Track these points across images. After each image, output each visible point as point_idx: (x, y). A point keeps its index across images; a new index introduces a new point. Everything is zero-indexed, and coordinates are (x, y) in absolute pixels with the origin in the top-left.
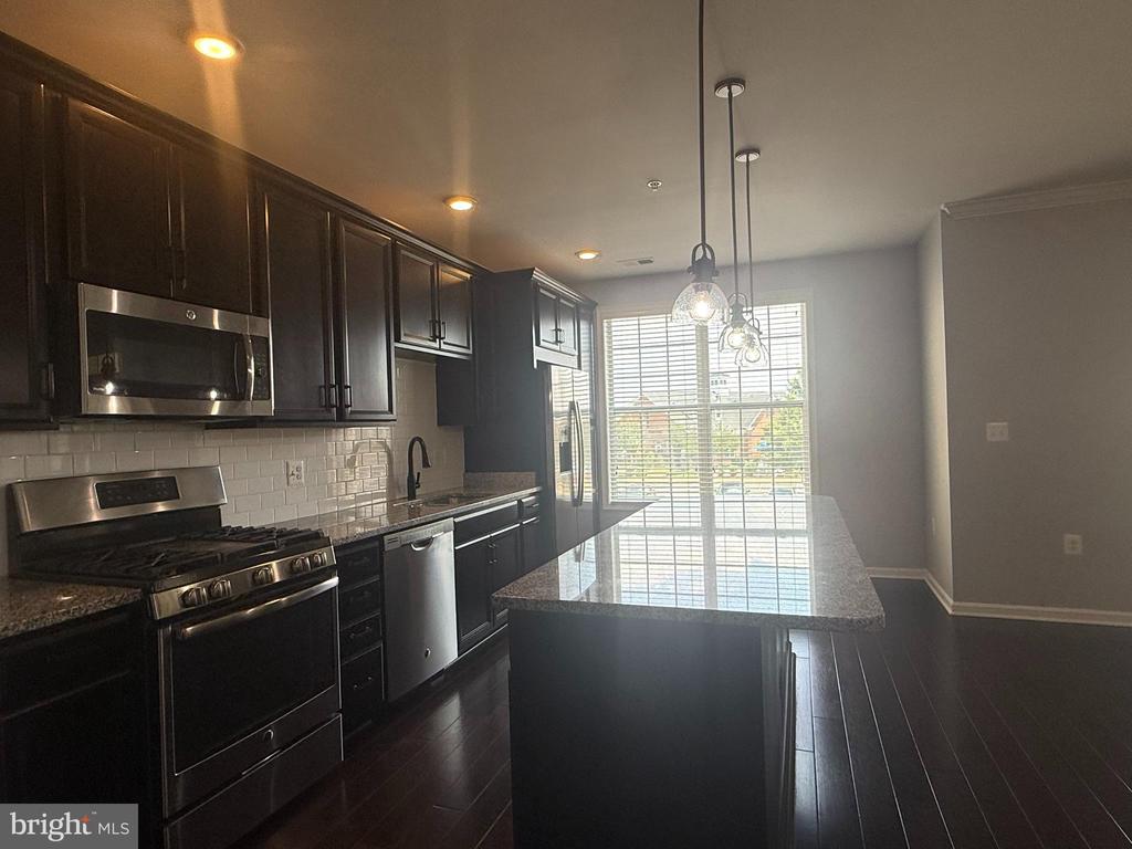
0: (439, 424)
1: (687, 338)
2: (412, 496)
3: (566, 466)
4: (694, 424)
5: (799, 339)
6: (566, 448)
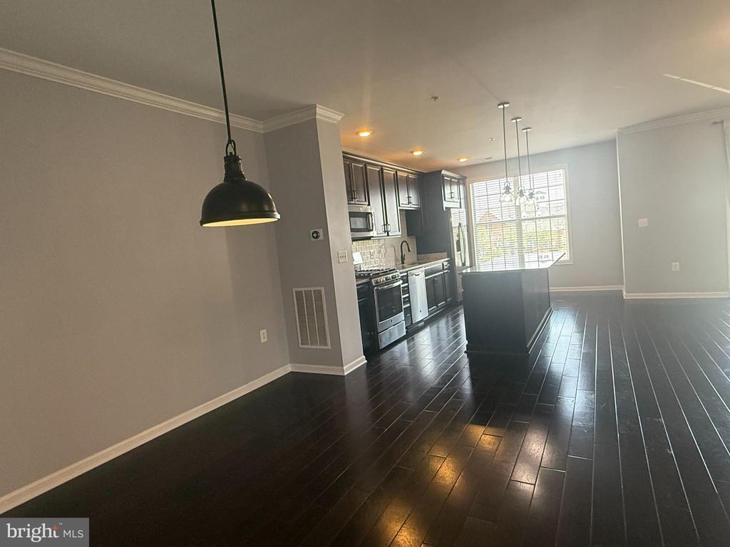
0: (408, 236)
2: (403, 263)
3: (459, 249)
5: (562, 186)
6: (458, 242)
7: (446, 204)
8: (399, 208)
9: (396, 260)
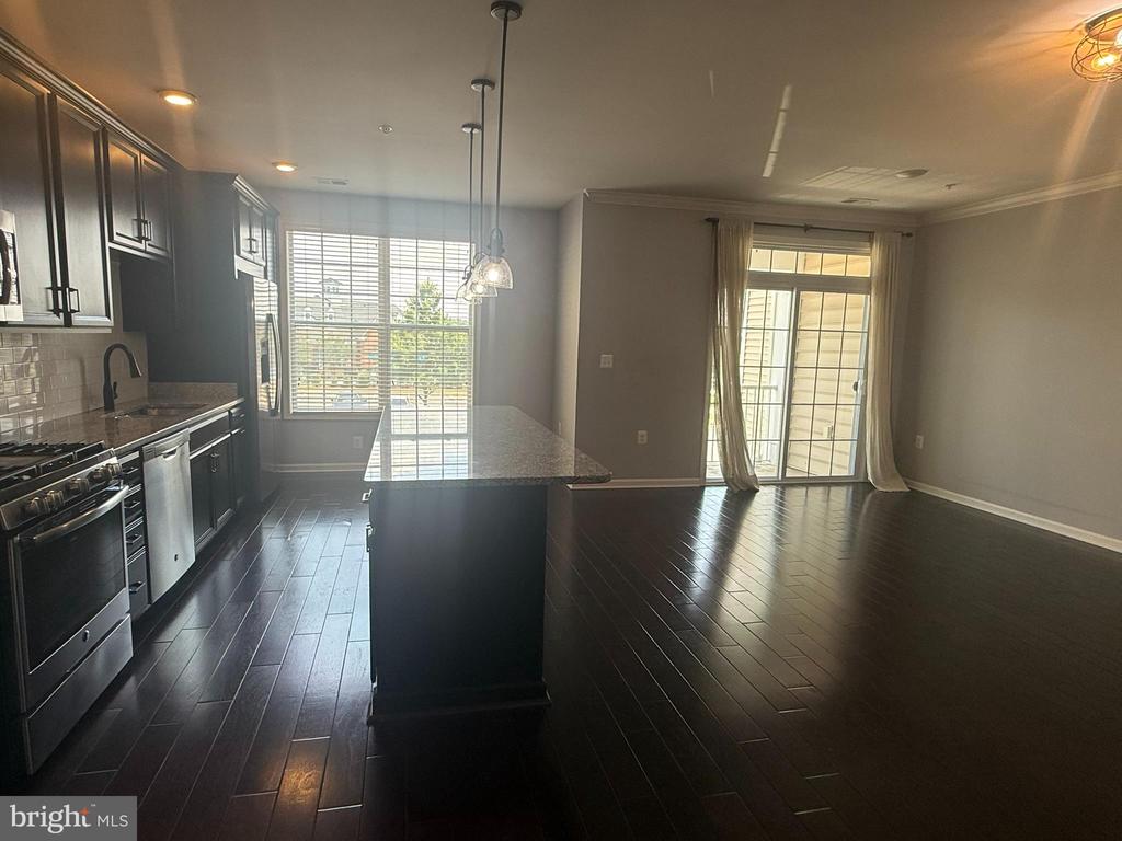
0: (125, 330)
1: (370, 260)
2: (109, 407)
4: (375, 341)
6: (265, 359)
7: (240, 265)
8: (109, 245)
9: (87, 397)
